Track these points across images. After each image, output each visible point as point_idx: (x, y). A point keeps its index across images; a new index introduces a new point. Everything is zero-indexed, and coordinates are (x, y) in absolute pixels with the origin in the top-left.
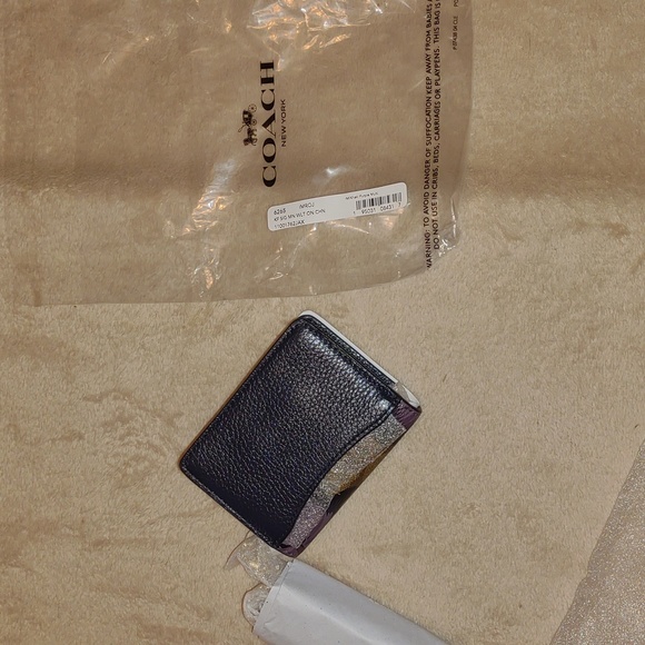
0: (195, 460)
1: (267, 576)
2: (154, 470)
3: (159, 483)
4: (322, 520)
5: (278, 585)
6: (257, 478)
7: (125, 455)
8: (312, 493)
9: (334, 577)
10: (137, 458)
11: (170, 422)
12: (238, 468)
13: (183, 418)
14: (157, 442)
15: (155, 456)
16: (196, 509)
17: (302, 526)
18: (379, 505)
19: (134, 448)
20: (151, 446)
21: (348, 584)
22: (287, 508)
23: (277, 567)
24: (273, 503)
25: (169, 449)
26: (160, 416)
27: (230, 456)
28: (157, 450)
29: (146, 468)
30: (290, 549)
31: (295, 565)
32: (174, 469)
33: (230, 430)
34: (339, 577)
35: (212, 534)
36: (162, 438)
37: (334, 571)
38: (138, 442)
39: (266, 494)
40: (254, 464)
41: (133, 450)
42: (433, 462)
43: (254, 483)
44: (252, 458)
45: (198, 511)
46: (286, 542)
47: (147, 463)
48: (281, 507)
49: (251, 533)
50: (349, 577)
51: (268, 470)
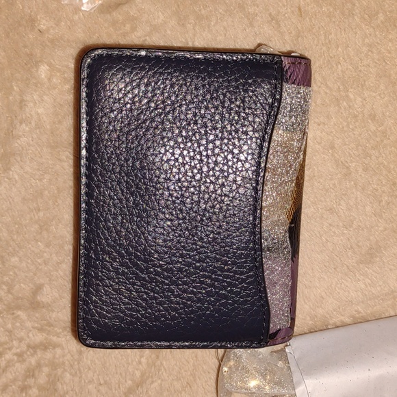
0: (97, 322)
1: (279, 383)
2: (60, 371)
3: (77, 379)
4: (292, 271)
5: (299, 383)
6: (185, 283)
7: (14, 380)
8: (261, 250)
9: (343, 325)
10: (31, 373)
11: (35, 305)
12: (152, 290)
13: (46, 289)
14: (39, 338)
15: (48, 355)
16: (138, 374)
17: (276, 297)
18: (331, 210)
19: (17, 365)
20: (34, 348)
21: (365, 321)
22: (245, 289)
23: (280, 364)
24: (225, 297)
25: (58, 335)
26: (19, 308)
27: (133, 284)
28: (45, 346)
29: (49, 375)
30: (282, 334)
31: (295, 347)
32: (80, 353)
33: (109, 254)
34: (348, 320)
35: (178, 385)
36: (41, 330)
37: (337, 319)
38: (16, 354)
39: (209, 294)
40: (167, 270)
41: (20, 368)
42: (356, 116)
43: (185, 291)
44: (161, 266)
45: (143, 375)
46: (273, 328)
47: (46, 370)
48: (238, 294)
49: (221, 351)
50: (359, 313)
51: (189, 265)
